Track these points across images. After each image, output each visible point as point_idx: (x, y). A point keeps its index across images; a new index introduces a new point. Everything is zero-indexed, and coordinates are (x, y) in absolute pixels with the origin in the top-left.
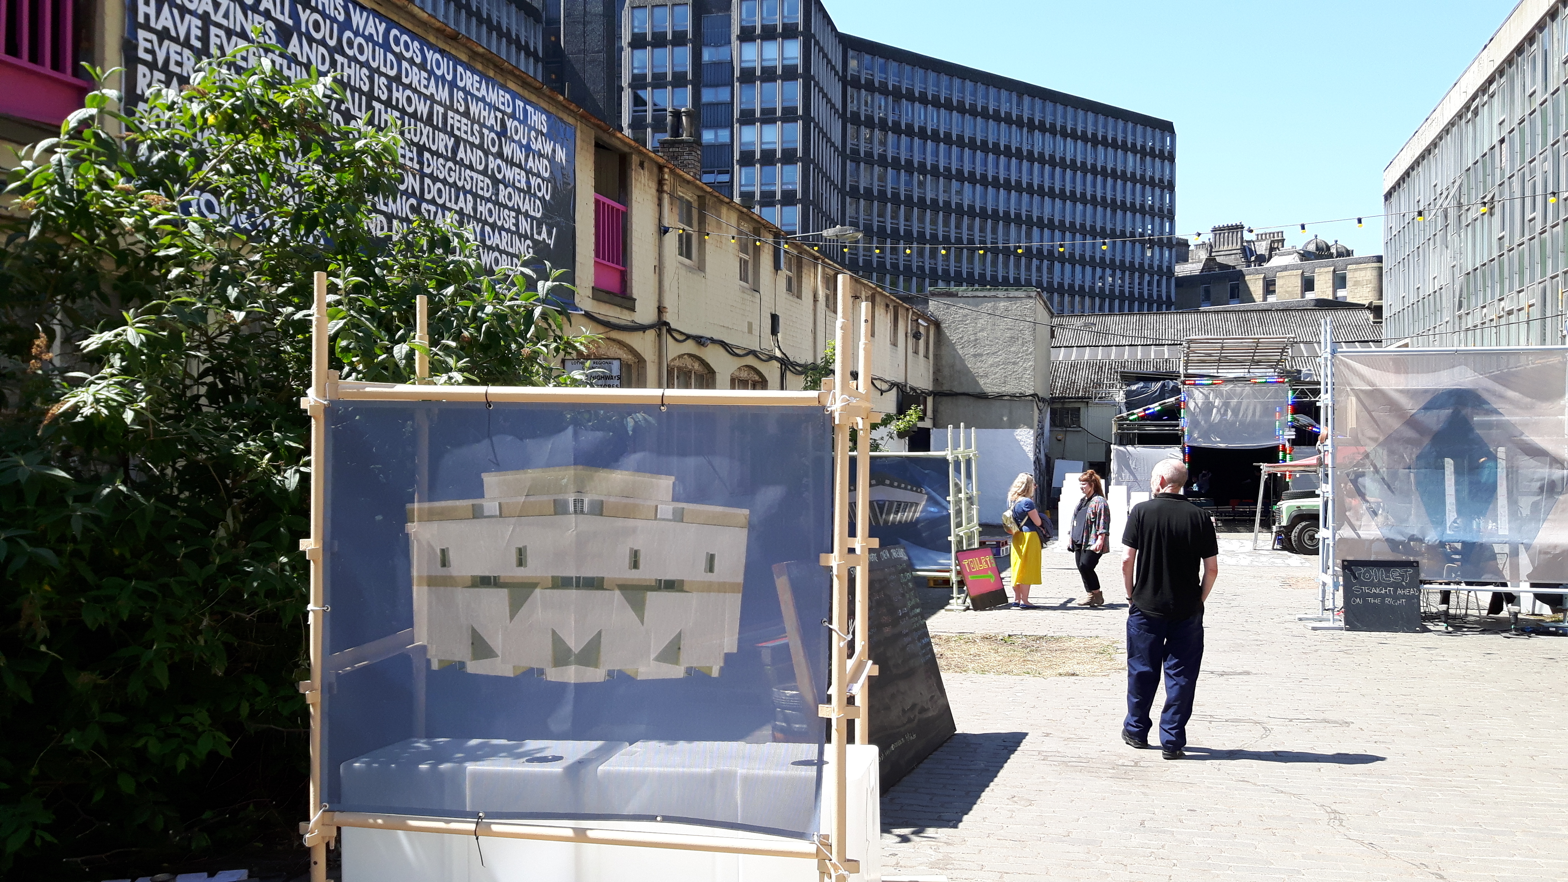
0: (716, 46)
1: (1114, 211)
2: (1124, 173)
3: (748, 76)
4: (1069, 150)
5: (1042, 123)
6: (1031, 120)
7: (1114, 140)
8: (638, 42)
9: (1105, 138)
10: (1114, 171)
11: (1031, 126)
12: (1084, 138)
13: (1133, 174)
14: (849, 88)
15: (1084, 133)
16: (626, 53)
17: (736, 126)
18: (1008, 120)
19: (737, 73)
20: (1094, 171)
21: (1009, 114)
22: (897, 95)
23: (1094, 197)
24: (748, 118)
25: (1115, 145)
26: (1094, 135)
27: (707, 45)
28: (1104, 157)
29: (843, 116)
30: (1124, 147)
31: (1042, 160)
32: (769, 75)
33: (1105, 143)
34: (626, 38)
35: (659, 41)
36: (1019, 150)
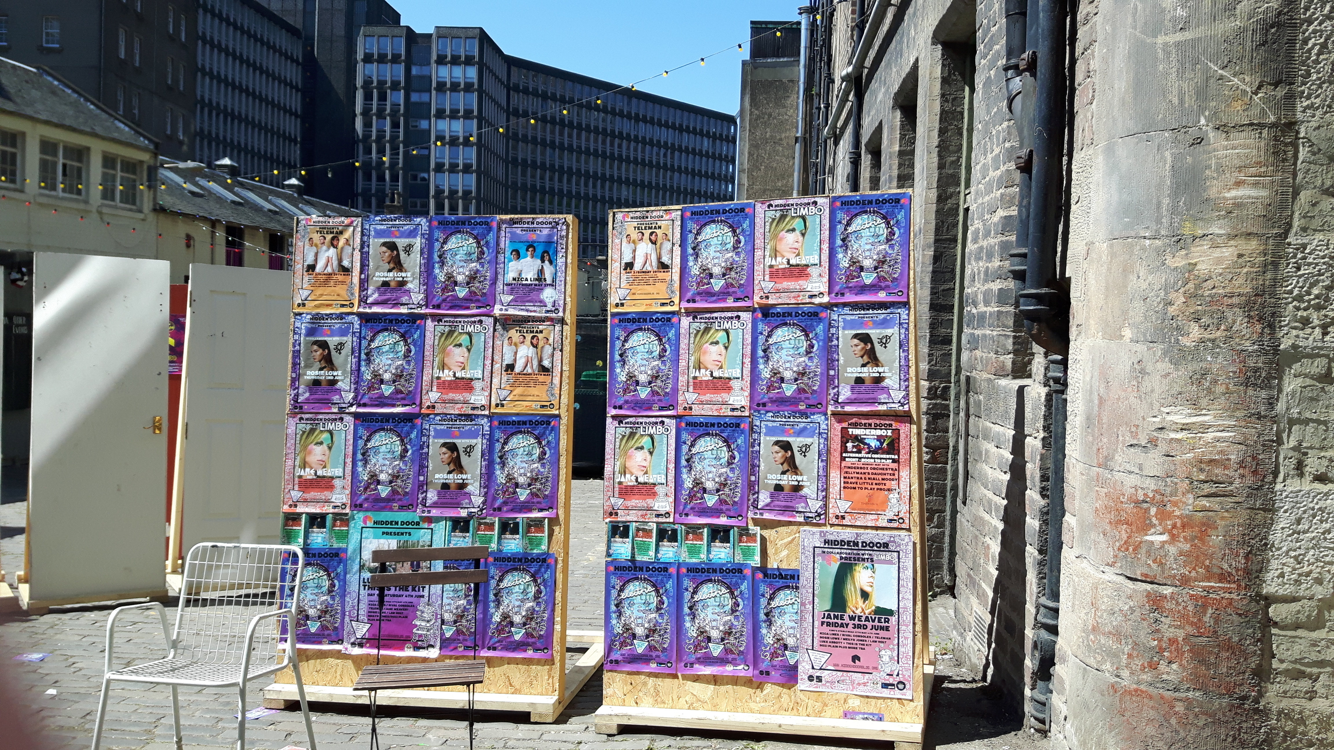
0: (421, 65)
1: (694, 177)
2: (701, 151)
3: (441, 87)
4: (664, 135)
5: (645, 117)
6: (637, 115)
7: (695, 129)
8: (368, 59)
9: (688, 127)
10: (694, 149)
11: (637, 119)
12: (674, 127)
13: (707, 152)
14: (512, 92)
15: (674, 124)
16: (360, 66)
17: (433, 120)
18: (621, 114)
19: (434, 85)
20: (680, 149)
21: (621, 111)
22: (545, 97)
23: (679, 167)
24: (440, 114)
25: (694, 132)
26: (681, 125)
27: (415, 64)
28: (687, 140)
29: (507, 111)
30: (701, 134)
31: (644, 142)
32: (455, 87)
33: (688, 130)
34: (360, 56)
35: (382, 59)
36: (628, 135)
